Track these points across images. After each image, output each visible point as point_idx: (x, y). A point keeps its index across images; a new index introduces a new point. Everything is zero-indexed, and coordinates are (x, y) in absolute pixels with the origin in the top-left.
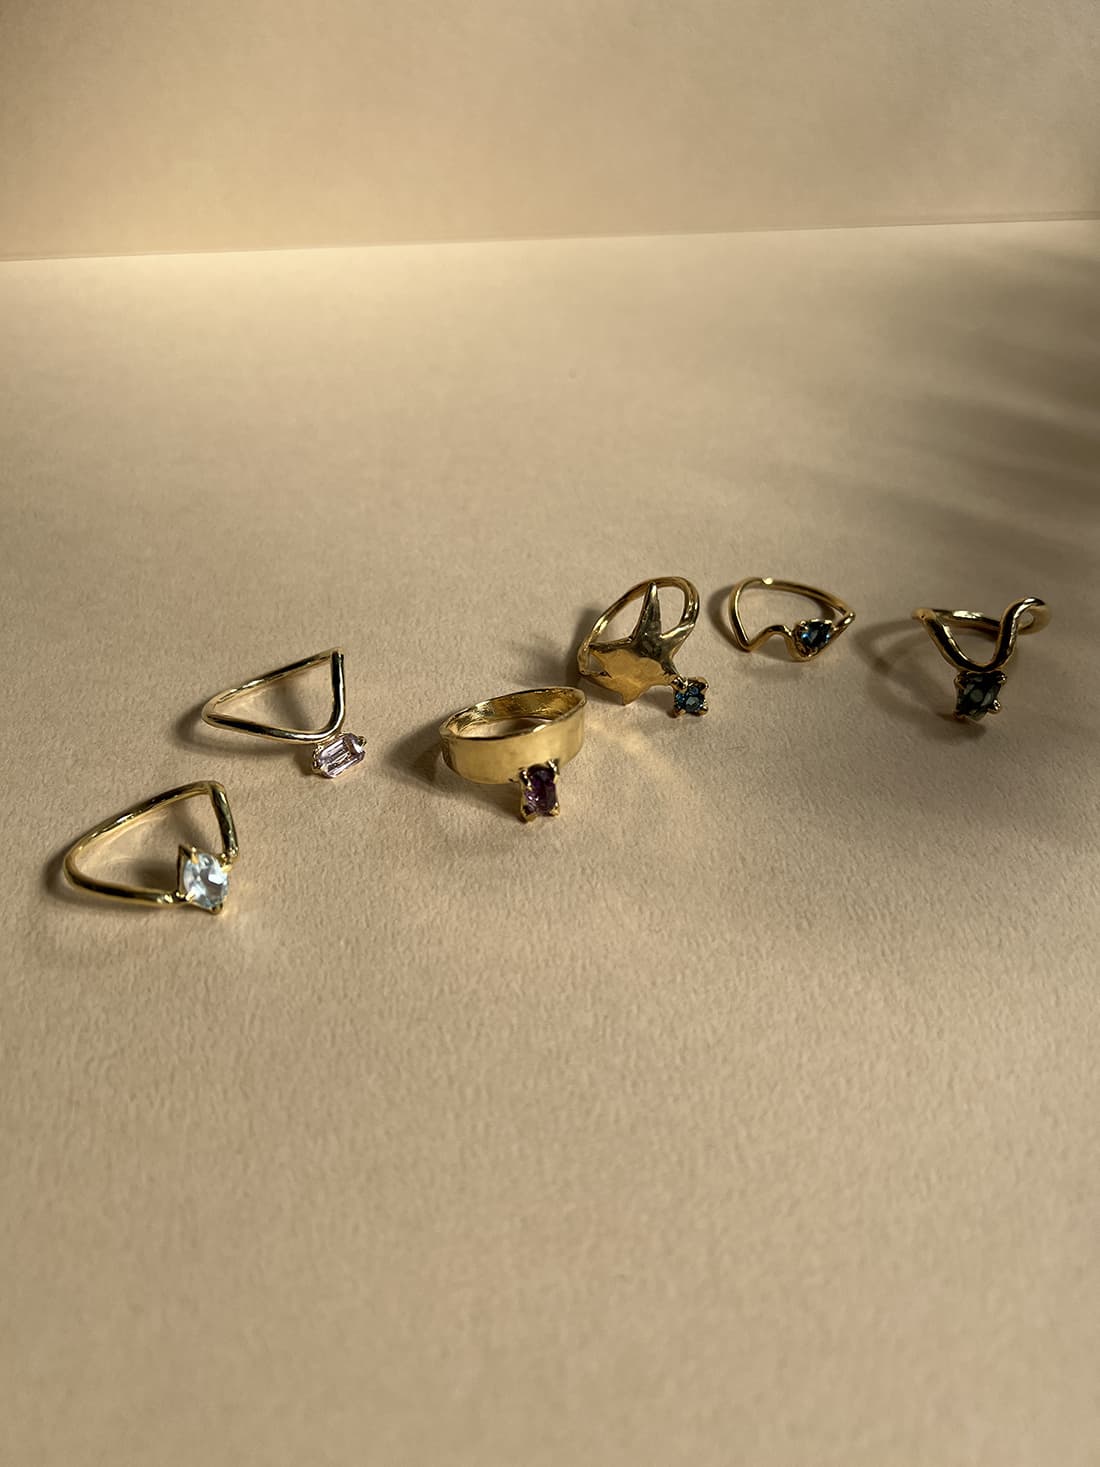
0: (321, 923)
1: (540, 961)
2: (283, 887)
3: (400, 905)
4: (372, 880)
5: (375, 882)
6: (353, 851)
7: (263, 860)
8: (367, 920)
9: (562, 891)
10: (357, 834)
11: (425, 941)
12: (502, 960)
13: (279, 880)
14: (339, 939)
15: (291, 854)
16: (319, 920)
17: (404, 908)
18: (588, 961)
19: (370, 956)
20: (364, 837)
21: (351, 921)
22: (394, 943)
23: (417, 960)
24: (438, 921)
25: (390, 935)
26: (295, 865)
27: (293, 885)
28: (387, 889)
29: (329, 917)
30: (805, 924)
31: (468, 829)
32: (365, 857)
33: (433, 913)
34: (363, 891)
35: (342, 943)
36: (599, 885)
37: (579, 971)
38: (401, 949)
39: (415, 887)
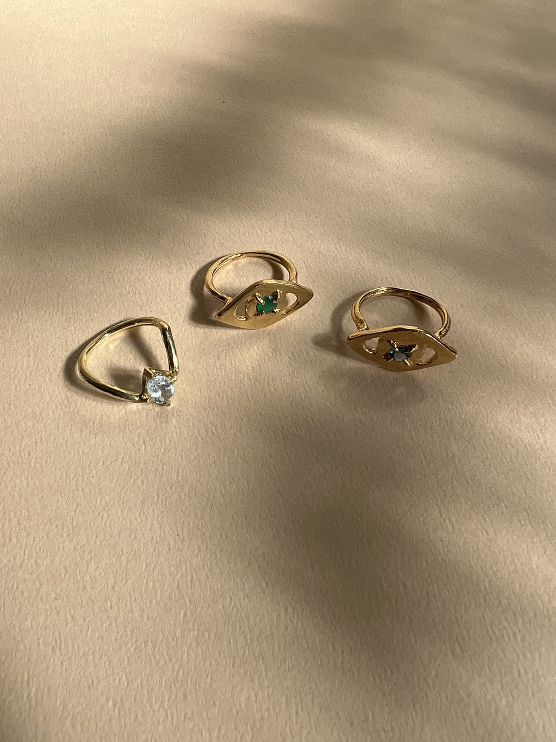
0: (92, 684)
1: (263, 710)
2: (60, 648)
3: (150, 659)
4: (127, 635)
5: (129, 637)
6: (109, 605)
7: (41, 622)
8: (127, 678)
9: (272, 634)
10: (110, 588)
11: (173, 697)
12: (234, 711)
13: (56, 641)
14: (108, 700)
15: (62, 612)
16: (91, 682)
17: (154, 663)
18: (300, 707)
19: (133, 717)
20: (116, 590)
21: (114, 680)
22: (149, 701)
23: (170, 718)
24: (181, 673)
25: (146, 693)
26: (67, 625)
27: (66, 645)
28: (139, 643)
29: (97, 678)
30: (458, 649)
31: (194, 574)
32: (118, 610)
33: (176, 667)
34: (121, 647)
35: (110, 704)
36: (299, 624)
37: (294, 717)
38: (156, 707)
39: (160, 640)
